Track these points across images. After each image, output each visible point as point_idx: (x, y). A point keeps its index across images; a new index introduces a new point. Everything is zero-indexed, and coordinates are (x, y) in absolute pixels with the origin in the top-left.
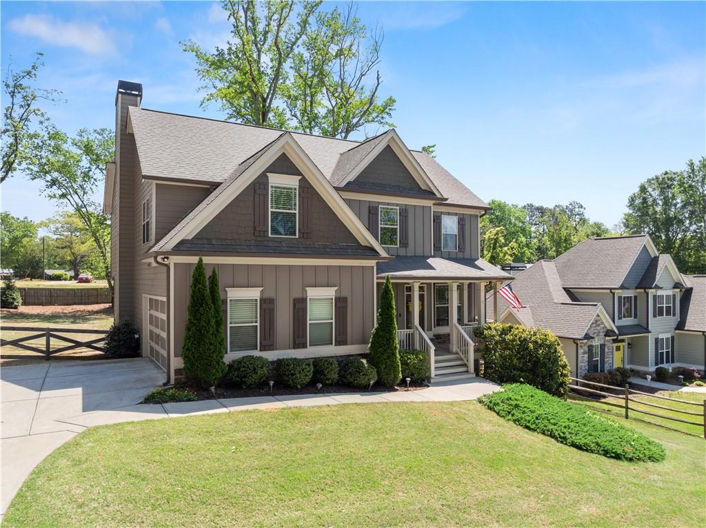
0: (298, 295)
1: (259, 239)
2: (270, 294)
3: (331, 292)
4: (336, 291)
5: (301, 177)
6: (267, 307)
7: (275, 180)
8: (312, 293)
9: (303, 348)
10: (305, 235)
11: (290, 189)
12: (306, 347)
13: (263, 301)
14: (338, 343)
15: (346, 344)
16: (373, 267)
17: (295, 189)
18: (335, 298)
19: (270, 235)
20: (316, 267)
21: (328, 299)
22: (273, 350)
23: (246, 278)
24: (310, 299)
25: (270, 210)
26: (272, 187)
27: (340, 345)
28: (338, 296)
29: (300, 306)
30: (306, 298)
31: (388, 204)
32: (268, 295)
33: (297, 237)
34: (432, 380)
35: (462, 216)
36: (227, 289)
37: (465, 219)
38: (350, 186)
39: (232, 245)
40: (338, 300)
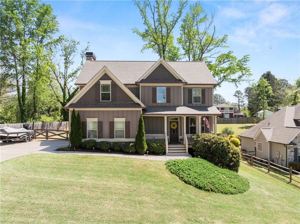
0: (111, 120)
1: (97, 102)
2: (101, 120)
3: (123, 120)
4: (125, 119)
5: (111, 81)
6: (100, 124)
7: (103, 82)
8: (116, 120)
9: (113, 138)
10: (113, 100)
11: (108, 85)
12: (114, 138)
13: (99, 122)
14: (126, 137)
15: (130, 138)
16: (141, 111)
17: (110, 85)
18: (125, 122)
19: (101, 101)
20: (118, 111)
21: (122, 122)
22: (102, 138)
23: (92, 115)
24: (115, 122)
25: (101, 92)
26: (101, 85)
27: (127, 138)
28: (126, 121)
29: (112, 124)
31: (162, 86)
32: (100, 120)
33: (111, 101)
34: (166, 154)
35: (203, 89)
36: (86, 118)
37: (205, 90)
38: (143, 81)
39: (87, 104)
40: (126, 122)
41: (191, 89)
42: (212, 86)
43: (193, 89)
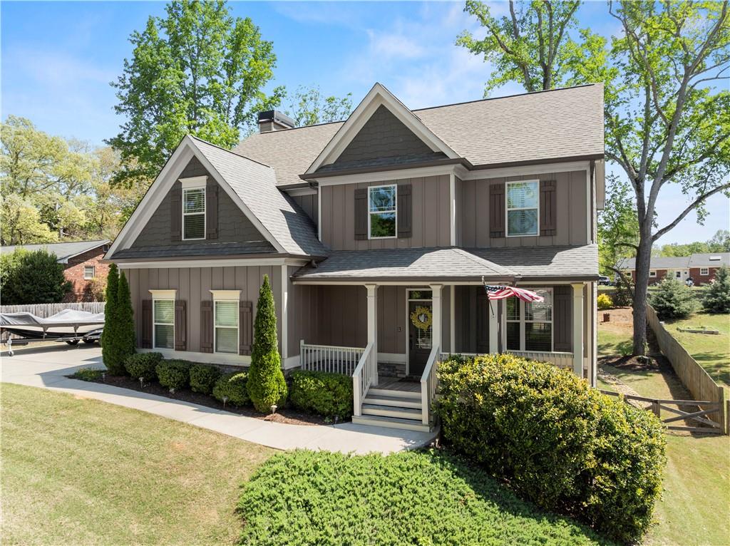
0: (206, 298)
1: (175, 243)
2: (183, 297)
3: (236, 296)
4: (241, 294)
5: (207, 177)
6: (181, 309)
7: (188, 185)
8: (218, 296)
9: (209, 352)
10: (212, 237)
11: (200, 190)
12: (212, 352)
13: (177, 302)
14: (242, 353)
16: (281, 266)
17: (203, 190)
18: (238, 302)
19: (183, 239)
20: (223, 268)
21: (232, 303)
22: (185, 350)
24: (216, 303)
25: (183, 214)
26: (185, 191)
29: (208, 308)
30: (213, 302)
31: (384, 183)
32: (181, 297)
33: (205, 238)
34: (354, 420)
35: (549, 179)
36: (150, 291)
37: (555, 181)
38: (324, 171)
39: (152, 249)
40: (241, 303)
41: (501, 183)
42: (585, 166)
43: (507, 183)
